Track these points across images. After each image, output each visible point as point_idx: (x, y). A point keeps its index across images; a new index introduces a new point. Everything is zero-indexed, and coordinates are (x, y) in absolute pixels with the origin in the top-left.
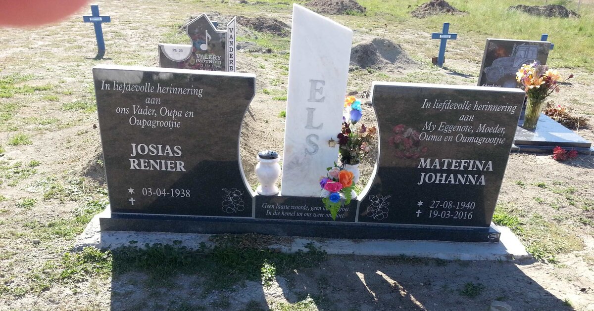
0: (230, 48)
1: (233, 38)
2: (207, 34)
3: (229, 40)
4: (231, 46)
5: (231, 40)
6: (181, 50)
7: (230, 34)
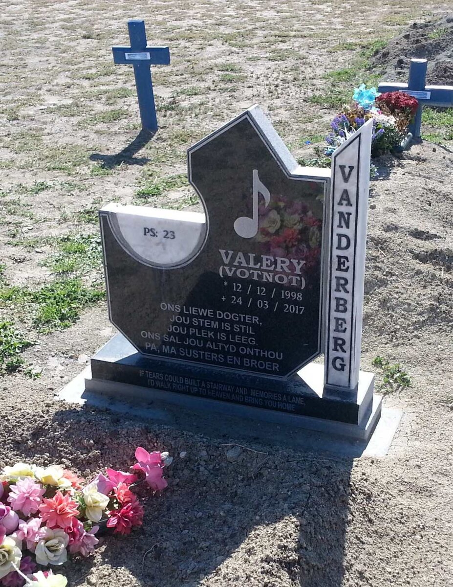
0: (340, 236)
1: (353, 200)
2: (258, 186)
3: (338, 208)
4: (343, 231)
5: (344, 209)
6: (170, 234)
7: (341, 185)
